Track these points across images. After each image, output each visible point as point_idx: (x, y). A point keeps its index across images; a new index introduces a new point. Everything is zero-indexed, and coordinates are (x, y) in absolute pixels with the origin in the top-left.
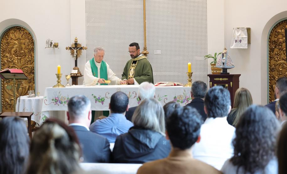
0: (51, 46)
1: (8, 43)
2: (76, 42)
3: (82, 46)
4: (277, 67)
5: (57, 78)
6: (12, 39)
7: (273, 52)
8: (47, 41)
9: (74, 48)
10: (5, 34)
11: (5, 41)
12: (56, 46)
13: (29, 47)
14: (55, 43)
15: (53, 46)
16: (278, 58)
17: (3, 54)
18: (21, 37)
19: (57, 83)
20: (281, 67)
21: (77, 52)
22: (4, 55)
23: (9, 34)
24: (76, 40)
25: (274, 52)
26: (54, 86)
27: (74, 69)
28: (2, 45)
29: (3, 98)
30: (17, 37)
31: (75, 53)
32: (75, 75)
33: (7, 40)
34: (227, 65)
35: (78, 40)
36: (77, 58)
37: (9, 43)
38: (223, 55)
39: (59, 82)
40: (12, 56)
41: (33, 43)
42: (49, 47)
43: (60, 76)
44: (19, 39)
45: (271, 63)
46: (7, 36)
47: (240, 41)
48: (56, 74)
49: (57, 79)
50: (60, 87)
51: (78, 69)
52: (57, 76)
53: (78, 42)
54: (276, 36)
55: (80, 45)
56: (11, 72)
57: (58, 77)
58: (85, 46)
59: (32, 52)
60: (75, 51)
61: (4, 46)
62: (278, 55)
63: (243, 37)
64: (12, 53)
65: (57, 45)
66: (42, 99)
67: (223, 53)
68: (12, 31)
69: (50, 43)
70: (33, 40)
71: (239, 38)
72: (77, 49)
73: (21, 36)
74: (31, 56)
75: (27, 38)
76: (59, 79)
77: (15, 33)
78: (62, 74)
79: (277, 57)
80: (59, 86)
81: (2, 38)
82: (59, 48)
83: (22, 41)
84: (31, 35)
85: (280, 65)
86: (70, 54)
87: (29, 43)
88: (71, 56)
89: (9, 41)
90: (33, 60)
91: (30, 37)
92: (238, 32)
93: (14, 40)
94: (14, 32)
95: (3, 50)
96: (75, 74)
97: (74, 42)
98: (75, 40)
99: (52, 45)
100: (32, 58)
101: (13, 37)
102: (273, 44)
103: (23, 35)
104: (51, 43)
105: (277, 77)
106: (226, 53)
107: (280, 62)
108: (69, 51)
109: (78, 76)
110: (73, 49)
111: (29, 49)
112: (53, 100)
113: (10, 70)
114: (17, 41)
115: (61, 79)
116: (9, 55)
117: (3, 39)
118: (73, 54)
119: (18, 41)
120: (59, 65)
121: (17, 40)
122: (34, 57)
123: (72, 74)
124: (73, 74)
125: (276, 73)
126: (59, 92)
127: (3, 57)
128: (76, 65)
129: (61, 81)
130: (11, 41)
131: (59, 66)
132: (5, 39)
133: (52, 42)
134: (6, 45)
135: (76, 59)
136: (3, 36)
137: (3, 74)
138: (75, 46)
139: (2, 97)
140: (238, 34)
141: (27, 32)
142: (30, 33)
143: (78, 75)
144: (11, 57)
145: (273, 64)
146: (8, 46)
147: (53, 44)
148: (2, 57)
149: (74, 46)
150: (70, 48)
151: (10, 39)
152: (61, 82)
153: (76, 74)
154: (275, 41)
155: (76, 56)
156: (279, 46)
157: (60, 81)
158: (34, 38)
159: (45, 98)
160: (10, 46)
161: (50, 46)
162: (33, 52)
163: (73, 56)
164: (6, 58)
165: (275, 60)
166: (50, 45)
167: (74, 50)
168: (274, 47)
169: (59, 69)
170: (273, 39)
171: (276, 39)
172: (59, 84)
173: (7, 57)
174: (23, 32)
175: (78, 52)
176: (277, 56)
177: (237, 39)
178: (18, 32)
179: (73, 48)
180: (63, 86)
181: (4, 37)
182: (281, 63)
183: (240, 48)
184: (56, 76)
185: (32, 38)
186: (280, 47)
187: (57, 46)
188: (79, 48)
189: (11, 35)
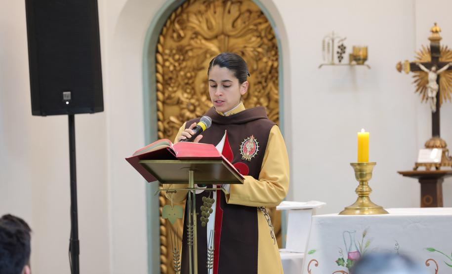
0: (340, 58)
1: (181, 50)
2: (435, 44)
5: (357, 178)
6: (197, 34)
8: (327, 40)
9: (428, 66)
10: (170, 17)
11: (171, 43)
12: (359, 59)
13: (261, 65)
14: (354, 48)
15: (351, 61)
17: (163, 93)
18: (229, 27)
19: (357, 196)
21: (438, 81)
22: (169, 98)
23: (185, 16)
24: (435, 35)
26: (346, 209)
27: (428, 146)
28: (160, 58)
29: (167, 256)
30: (216, 30)
31: (433, 85)
32: (433, 169)
33: (180, 38)
35: (440, 35)
36: (438, 105)
37: (187, 52)
39: (362, 195)
40: (198, 100)
41: (273, 46)
42: (333, 64)
43: (367, 169)
44: (223, 33)
46: (181, 23)
48: (352, 164)
49: (357, 183)
50: (369, 214)
51: (444, 147)
52: (356, 171)
53: (443, 44)
56: (178, 155)
57: (361, 173)
59: (271, 84)
60: (432, 76)
61: (167, 64)
64: (197, 89)
65: (361, 54)
66: (301, 261)
69: (336, 49)
70: (274, 37)
72: (437, 69)
73: (231, 21)
74: (269, 98)
75: (252, 31)
76: (362, 183)
77: (210, 14)
78: (375, 164)
80: (362, 207)
81: (161, 33)
82: (369, 67)
83: (233, 41)
84: (266, 21)
86: (414, 87)
87: (260, 50)
88: (418, 96)
89: (184, 42)
90: (274, 112)
91: (263, 26)
93: (206, 39)
94: (203, 8)
95: (166, 77)
96: (431, 164)
97: (428, 44)
98: (431, 35)
99: (346, 56)
100: (272, 105)
101: (203, 28)
103: (239, 22)
104: (342, 48)
108: (409, 77)
109: (444, 174)
110: (423, 67)
111: (261, 73)
112: (339, 262)
113: (172, 146)
114: (215, 41)
115: (371, 182)
116: (186, 95)
117: (164, 37)
118: (422, 86)
119: (220, 41)
120: (363, 130)
121: (216, 37)
122: (277, 102)
123: (421, 164)
124: (425, 164)
126: (361, 232)
127: (164, 103)
128: (436, 131)
129: (370, 190)
130: (192, 42)
131: (363, 133)
132: (172, 37)
133: (345, 44)
134: (177, 57)
135: (434, 109)
136: (165, 25)
137: (149, 162)
138: (433, 58)
139: (162, 254)
141: (253, 8)
142: (262, 13)
143: (443, 169)
144: (193, 104)
146: (184, 60)
147: (349, 51)
148: (160, 104)
149: (428, 58)
150: (414, 67)
151: (189, 34)
152: (371, 196)
153: (436, 164)
155: (434, 94)
157: (365, 189)
158: (277, 31)
159: (311, 253)
160: (189, 63)
161: (336, 60)
162: (276, 85)
163: (425, 98)
164: (176, 109)
166: (336, 56)
167: (427, 74)
169: (362, 145)
172: (365, 200)
173: (179, 102)
174: (240, 10)
175: (443, 80)
178: (219, 10)
179: (423, 64)
180: (381, 210)
181: (168, 30)
184: (353, 173)
185: (270, 29)
187: (365, 59)
188: (444, 64)
189: (194, 22)
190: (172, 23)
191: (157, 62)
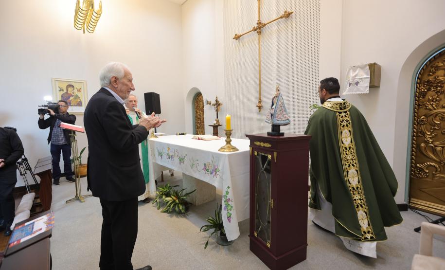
2: (216, 100)
4: (430, 118)
7: (423, 98)
12: (209, 104)
16: (434, 106)
20: (438, 118)
24: (217, 98)
25: (427, 97)
34: (277, 118)
36: (217, 112)
45: (419, 114)
47: (357, 84)
51: (218, 120)
54: (431, 74)
55: (219, 101)
62: (433, 101)
63: (362, 77)
69: (207, 102)
71: (356, 80)
79: (432, 105)
85: (436, 115)
92: (354, 71)
102: (425, 86)
105: (429, 133)
107: (437, 111)
125: (429, 127)
128: (217, 117)
138: (216, 103)
140: (354, 74)
145: (423, 114)
150: (214, 105)
154: (428, 81)
156: (437, 88)
165: (426, 109)
168: (425, 90)
170: (426, 78)
171: (431, 78)
172: (153, 135)
176: (432, 103)
177: (352, 81)
182: (440, 113)
183: (356, 93)
186: (439, 88)
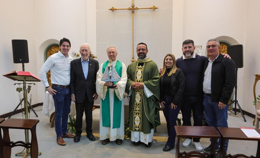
0: (75, 56)
3: (94, 56)
6: (53, 52)
11: (49, 53)
33: (50, 52)
34: (114, 79)
38: (109, 69)
46: (51, 50)
53: (91, 54)
55: (93, 55)
56: (18, 74)
58: (96, 56)
63: (198, 52)
65: (78, 55)
67: (109, 66)
68: (53, 47)
69: (74, 54)
77: (55, 49)
89: (51, 53)
94: (54, 48)
101: (54, 51)
106: (111, 66)
113: (17, 72)
133: (76, 53)
147: (76, 55)
188: (92, 57)
189: (53, 50)
190: (49, 50)
191: (47, 55)
